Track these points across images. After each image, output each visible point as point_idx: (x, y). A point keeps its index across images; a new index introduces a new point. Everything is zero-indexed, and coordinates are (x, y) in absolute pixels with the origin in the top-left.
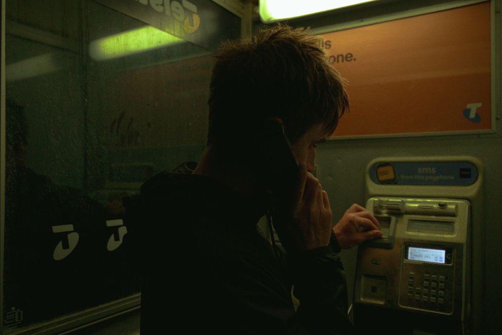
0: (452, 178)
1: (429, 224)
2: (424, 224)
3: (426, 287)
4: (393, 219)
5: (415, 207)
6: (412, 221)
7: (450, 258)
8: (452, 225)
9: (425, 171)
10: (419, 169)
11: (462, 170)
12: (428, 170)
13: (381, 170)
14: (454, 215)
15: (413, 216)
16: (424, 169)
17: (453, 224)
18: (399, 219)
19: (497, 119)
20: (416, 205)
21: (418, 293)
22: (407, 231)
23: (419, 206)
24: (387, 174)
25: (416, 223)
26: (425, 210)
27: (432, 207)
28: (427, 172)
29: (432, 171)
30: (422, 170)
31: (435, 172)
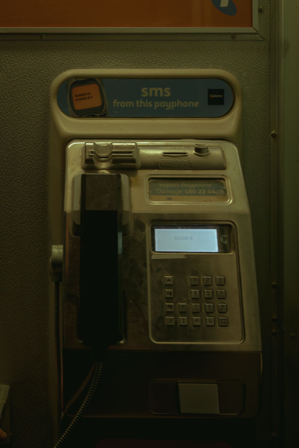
0: (196, 104)
1: (183, 184)
3: (195, 300)
4: (124, 178)
5: (156, 155)
6: (154, 180)
7: (226, 242)
8: (222, 184)
9: (153, 92)
10: (143, 90)
11: (211, 92)
12: (159, 91)
13: (78, 90)
14: (222, 167)
15: (155, 172)
16: (151, 90)
17: (222, 181)
18: (132, 179)
19: (260, 11)
20: (159, 152)
21: (183, 313)
22: (150, 198)
23: (164, 153)
24: (89, 98)
25: (161, 185)
26: (174, 160)
27: (185, 153)
28: (156, 95)
29: (164, 93)
30: (148, 91)
31: (169, 94)
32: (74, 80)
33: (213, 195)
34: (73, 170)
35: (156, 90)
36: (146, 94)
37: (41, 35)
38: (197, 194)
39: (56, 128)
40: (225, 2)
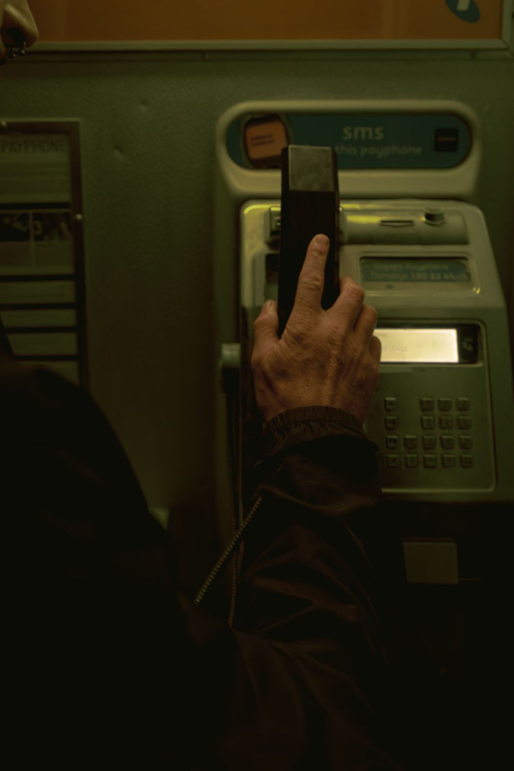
0: (418, 150)
1: (409, 266)
2: (395, 266)
5: (370, 225)
6: (367, 260)
7: (470, 349)
8: (463, 265)
9: (360, 133)
10: (346, 130)
11: (439, 132)
12: (367, 133)
13: (255, 131)
14: (463, 241)
15: (369, 248)
16: (356, 130)
17: (464, 262)
20: (375, 220)
23: (382, 222)
24: (270, 142)
25: (378, 266)
26: (395, 231)
27: (411, 222)
28: (363, 136)
29: (375, 135)
30: (352, 132)
31: (381, 136)
32: (249, 118)
33: (450, 280)
34: (252, 246)
35: (363, 130)
36: (350, 136)
37: (202, 52)
38: (429, 280)
39: (225, 185)
40: (463, 4)
